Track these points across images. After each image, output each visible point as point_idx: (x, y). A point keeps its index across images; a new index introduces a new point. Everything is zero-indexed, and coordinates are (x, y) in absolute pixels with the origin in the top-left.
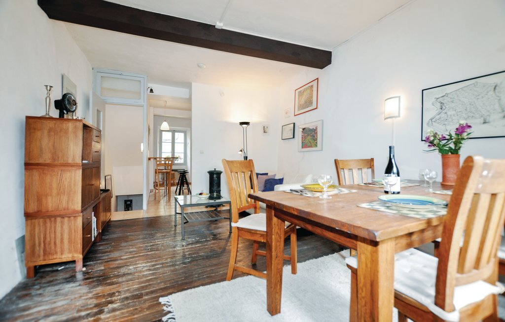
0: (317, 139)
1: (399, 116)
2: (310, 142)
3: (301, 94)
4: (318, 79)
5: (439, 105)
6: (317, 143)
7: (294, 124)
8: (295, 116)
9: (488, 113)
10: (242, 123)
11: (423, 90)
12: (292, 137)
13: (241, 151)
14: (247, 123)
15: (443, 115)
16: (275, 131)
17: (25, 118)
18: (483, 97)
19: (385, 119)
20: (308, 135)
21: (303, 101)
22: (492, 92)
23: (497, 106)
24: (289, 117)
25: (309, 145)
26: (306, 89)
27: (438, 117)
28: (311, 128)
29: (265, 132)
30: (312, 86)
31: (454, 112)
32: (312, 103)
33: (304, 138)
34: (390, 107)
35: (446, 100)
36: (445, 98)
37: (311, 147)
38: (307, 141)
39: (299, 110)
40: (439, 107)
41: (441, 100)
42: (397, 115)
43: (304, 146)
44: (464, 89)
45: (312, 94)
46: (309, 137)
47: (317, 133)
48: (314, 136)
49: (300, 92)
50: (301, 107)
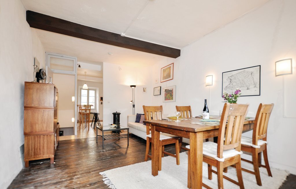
0: (173, 96)
1: (212, 85)
2: (169, 97)
3: (164, 71)
4: (173, 63)
5: (229, 80)
6: (173, 97)
7: (161, 87)
8: (161, 82)
9: (249, 85)
10: (131, 86)
11: (223, 73)
12: (160, 94)
13: (132, 101)
14: (134, 86)
15: (231, 85)
16: (150, 91)
17: (24, 82)
18: (247, 78)
19: (206, 86)
20: (168, 93)
21: (165, 75)
22: (250, 75)
23: (252, 82)
24: (158, 83)
25: (169, 98)
26: (167, 69)
27: (229, 86)
28: (170, 89)
29: (144, 91)
30: (170, 67)
31: (236, 84)
32: (170, 76)
33: (166, 95)
34: (208, 80)
35: (232, 78)
36: (232, 77)
37: (169, 99)
38: (167, 97)
39: (163, 80)
40: (229, 81)
41: (230, 78)
42: (211, 84)
43: (166, 99)
44: (240, 73)
45: (170, 71)
46: (169, 94)
47: (173, 92)
48: (171, 94)
49: (164, 70)
50: (165, 78)
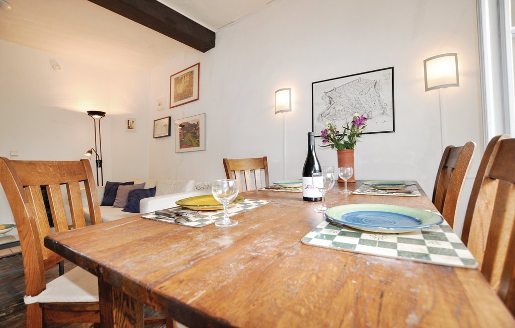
0: (198, 137)
1: (290, 110)
2: (190, 141)
3: (178, 81)
4: (199, 64)
5: (328, 100)
6: (199, 141)
7: (170, 118)
8: (171, 108)
9: (371, 110)
11: (313, 83)
12: (167, 134)
14: (102, 114)
15: (331, 110)
16: (144, 129)
18: (366, 94)
19: (276, 113)
20: (187, 133)
21: (180, 90)
22: (373, 89)
23: (377, 103)
24: (163, 109)
25: (189, 143)
26: (185, 76)
27: (327, 112)
28: (192, 123)
29: (129, 127)
30: (192, 72)
31: (342, 108)
32: (192, 92)
33: (182, 136)
34: (282, 100)
35: (334, 95)
36: (333, 92)
37: (191, 146)
38: (186, 139)
39: (175, 101)
40: (328, 102)
41: (329, 94)
42: (289, 109)
43: (183, 145)
44: (350, 84)
45: (192, 82)
46: (189, 134)
47: (198, 129)
48: (196, 133)
49: (176, 79)
50: (179, 97)
